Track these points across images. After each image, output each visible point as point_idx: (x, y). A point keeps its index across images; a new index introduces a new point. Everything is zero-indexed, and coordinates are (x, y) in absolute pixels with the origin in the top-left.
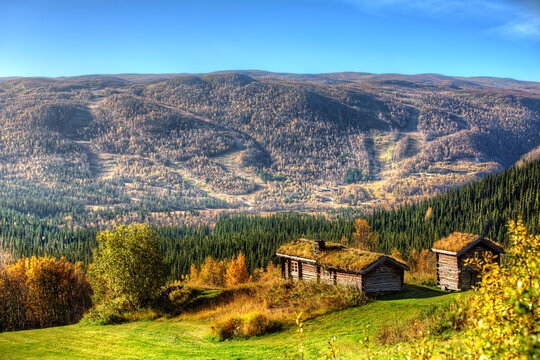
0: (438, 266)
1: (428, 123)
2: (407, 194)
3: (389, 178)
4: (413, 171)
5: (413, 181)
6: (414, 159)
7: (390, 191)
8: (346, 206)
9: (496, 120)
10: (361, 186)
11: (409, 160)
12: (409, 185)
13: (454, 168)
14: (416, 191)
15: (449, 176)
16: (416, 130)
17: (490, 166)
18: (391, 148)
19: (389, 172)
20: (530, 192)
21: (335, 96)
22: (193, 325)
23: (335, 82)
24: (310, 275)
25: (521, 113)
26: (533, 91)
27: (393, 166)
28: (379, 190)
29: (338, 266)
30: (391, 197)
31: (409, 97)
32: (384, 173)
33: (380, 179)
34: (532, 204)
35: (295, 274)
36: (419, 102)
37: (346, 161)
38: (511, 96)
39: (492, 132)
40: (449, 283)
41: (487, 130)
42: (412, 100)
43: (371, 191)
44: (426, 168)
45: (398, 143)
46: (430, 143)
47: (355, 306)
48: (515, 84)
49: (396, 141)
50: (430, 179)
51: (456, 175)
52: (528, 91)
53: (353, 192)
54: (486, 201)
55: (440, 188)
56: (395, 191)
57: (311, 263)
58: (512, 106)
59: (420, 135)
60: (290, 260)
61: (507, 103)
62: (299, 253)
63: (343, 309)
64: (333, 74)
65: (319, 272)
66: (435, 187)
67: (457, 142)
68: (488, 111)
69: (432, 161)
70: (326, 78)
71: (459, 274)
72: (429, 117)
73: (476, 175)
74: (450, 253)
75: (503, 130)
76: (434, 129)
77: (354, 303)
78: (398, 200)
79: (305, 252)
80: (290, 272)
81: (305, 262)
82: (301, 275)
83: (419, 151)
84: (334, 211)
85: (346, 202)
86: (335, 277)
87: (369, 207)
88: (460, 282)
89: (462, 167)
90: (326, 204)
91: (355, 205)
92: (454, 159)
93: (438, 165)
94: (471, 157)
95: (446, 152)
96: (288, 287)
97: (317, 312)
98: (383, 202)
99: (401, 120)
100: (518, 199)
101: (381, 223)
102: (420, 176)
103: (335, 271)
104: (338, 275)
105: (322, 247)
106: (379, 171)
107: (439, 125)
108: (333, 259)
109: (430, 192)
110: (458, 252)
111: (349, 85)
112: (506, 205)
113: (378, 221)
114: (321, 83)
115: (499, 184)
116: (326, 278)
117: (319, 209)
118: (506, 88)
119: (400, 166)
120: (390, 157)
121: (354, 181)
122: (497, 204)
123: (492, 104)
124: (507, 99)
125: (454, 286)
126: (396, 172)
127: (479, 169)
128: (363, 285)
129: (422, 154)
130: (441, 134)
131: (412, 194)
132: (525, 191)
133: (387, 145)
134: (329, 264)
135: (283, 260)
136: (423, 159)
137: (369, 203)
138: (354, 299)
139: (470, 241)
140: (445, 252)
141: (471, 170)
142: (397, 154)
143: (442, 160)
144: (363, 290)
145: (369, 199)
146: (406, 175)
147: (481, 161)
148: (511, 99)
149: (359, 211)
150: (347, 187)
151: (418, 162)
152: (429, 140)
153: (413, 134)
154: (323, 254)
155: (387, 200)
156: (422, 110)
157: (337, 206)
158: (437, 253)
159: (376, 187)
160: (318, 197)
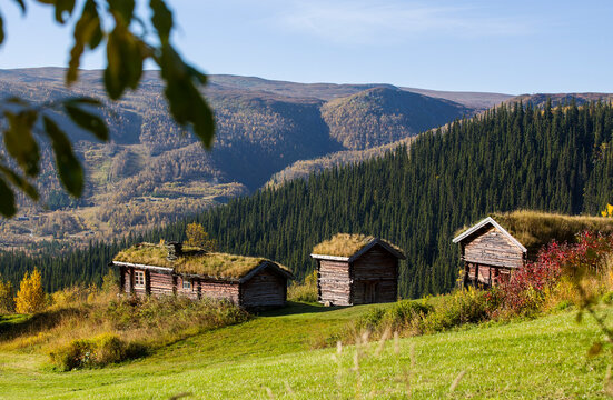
0: (319, 276)
1: (153, 133)
2: (127, 224)
3: (104, 204)
4: (134, 194)
5: (134, 207)
6: (136, 179)
7: (105, 219)
8: (49, 239)
9: (240, 129)
10: (69, 213)
11: (129, 180)
12: (129, 212)
13: (187, 190)
14: (139, 220)
15: (180, 202)
16: (138, 142)
17: (232, 188)
18: (106, 165)
19: (103, 196)
20: (290, 218)
21: (35, 97)
22: (12, 355)
23: (34, 79)
24: (162, 288)
25: (271, 120)
26: (286, 93)
27: (109, 187)
28: (91, 218)
29: (206, 275)
30: (107, 228)
31: (129, 100)
32: (97, 197)
33: (92, 205)
34: (293, 235)
35: (140, 287)
36: (143, 105)
37: (50, 181)
38: (259, 99)
39: (234, 145)
40: (335, 297)
41: (228, 142)
42: (132, 103)
43: (82, 220)
44: (151, 190)
45: (116, 158)
46: (156, 159)
47: (234, 324)
48: (263, 84)
49: (113, 155)
50: (157, 205)
51: (189, 199)
52: (280, 93)
53: (58, 221)
54: (235, 231)
55: (170, 216)
56: (112, 218)
57: (166, 273)
58: (260, 112)
59: (142, 149)
60: (132, 269)
61: (254, 108)
62: (146, 260)
63: (219, 328)
64: (31, 70)
65: (176, 284)
66: (162, 215)
67: (191, 158)
68: (230, 118)
69: (159, 182)
70: (24, 75)
71: (351, 285)
72: (155, 125)
73: (215, 199)
74: (339, 258)
75: (249, 142)
76: (160, 141)
77: (233, 319)
78: (115, 231)
79: (155, 258)
80: (132, 285)
81: (156, 272)
82: (148, 288)
83: (142, 169)
84: (35, 246)
85: (50, 234)
86: (200, 289)
87: (80, 240)
88: (352, 294)
89: (196, 189)
90: (24, 237)
91: (62, 237)
92: (187, 179)
93: (166, 186)
94: (208, 177)
95: (176, 170)
96: (134, 303)
97: (187, 332)
98: (97, 234)
99: (119, 129)
100: (276, 228)
101: (99, 260)
102: (143, 200)
103: (199, 281)
104: (205, 287)
105: (179, 252)
106: (91, 194)
107: (167, 136)
108: (197, 266)
109: (156, 220)
110: (350, 257)
111: (52, 84)
112: (259, 236)
113: (95, 257)
114: (16, 81)
115: (250, 209)
116: (186, 290)
117: (15, 243)
118: (252, 89)
119: (118, 187)
120: (105, 177)
121: (60, 207)
122: (248, 235)
123: (234, 110)
124: (255, 103)
125: (343, 300)
126: (113, 195)
127: (218, 191)
128: (240, 298)
129: (145, 173)
130: (170, 148)
131: (133, 224)
132: (284, 218)
133: (101, 160)
134: (192, 272)
135: (123, 270)
136: (146, 179)
137: (80, 235)
138: (230, 315)
139: (363, 243)
140: (332, 258)
141: (208, 193)
142: (114, 172)
143: (172, 181)
144: (240, 303)
145: (80, 230)
146: (126, 199)
147: (221, 182)
148: (260, 103)
149: (67, 245)
150: (51, 215)
151: (141, 182)
152: (154, 155)
153: (135, 147)
154: (180, 260)
155: (102, 231)
156: (145, 116)
157: (38, 239)
158: (319, 260)
159: (87, 214)
160: (14, 227)
